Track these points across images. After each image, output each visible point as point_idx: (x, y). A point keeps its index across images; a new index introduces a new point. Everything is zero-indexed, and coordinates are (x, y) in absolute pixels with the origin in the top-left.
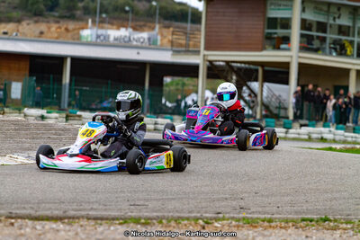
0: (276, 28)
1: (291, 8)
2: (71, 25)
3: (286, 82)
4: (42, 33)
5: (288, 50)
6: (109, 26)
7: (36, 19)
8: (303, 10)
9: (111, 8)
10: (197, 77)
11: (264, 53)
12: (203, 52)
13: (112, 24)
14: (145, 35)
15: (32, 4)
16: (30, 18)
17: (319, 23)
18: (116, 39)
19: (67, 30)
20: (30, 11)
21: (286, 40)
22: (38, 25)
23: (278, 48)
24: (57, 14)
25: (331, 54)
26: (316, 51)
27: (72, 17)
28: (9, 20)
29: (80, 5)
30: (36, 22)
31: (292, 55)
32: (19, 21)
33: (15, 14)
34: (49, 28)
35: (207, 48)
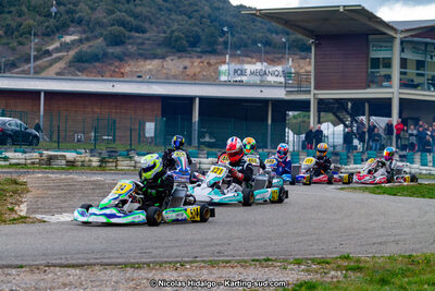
0: (379, 68)
1: (391, 49)
2: (213, 60)
3: (389, 115)
4: (185, 68)
5: (390, 87)
6: (249, 59)
7: (179, 54)
8: (403, 51)
9: (250, 41)
10: (309, 111)
11: (368, 90)
12: (313, 91)
13: (252, 57)
14: (280, 68)
15: (176, 41)
16: (174, 54)
17: (418, 61)
18: (252, 73)
19: (208, 63)
20: (174, 47)
21: (388, 78)
22: (181, 60)
23: (382, 86)
24: (199, 50)
25: (429, 89)
26: (415, 87)
27: (213, 52)
28: (155, 57)
29: (221, 40)
30: (180, 57)
31: (394, 92)
32: (163, 58)
33: (159, 51)
34: (193, 63)
35: (316, 88)
